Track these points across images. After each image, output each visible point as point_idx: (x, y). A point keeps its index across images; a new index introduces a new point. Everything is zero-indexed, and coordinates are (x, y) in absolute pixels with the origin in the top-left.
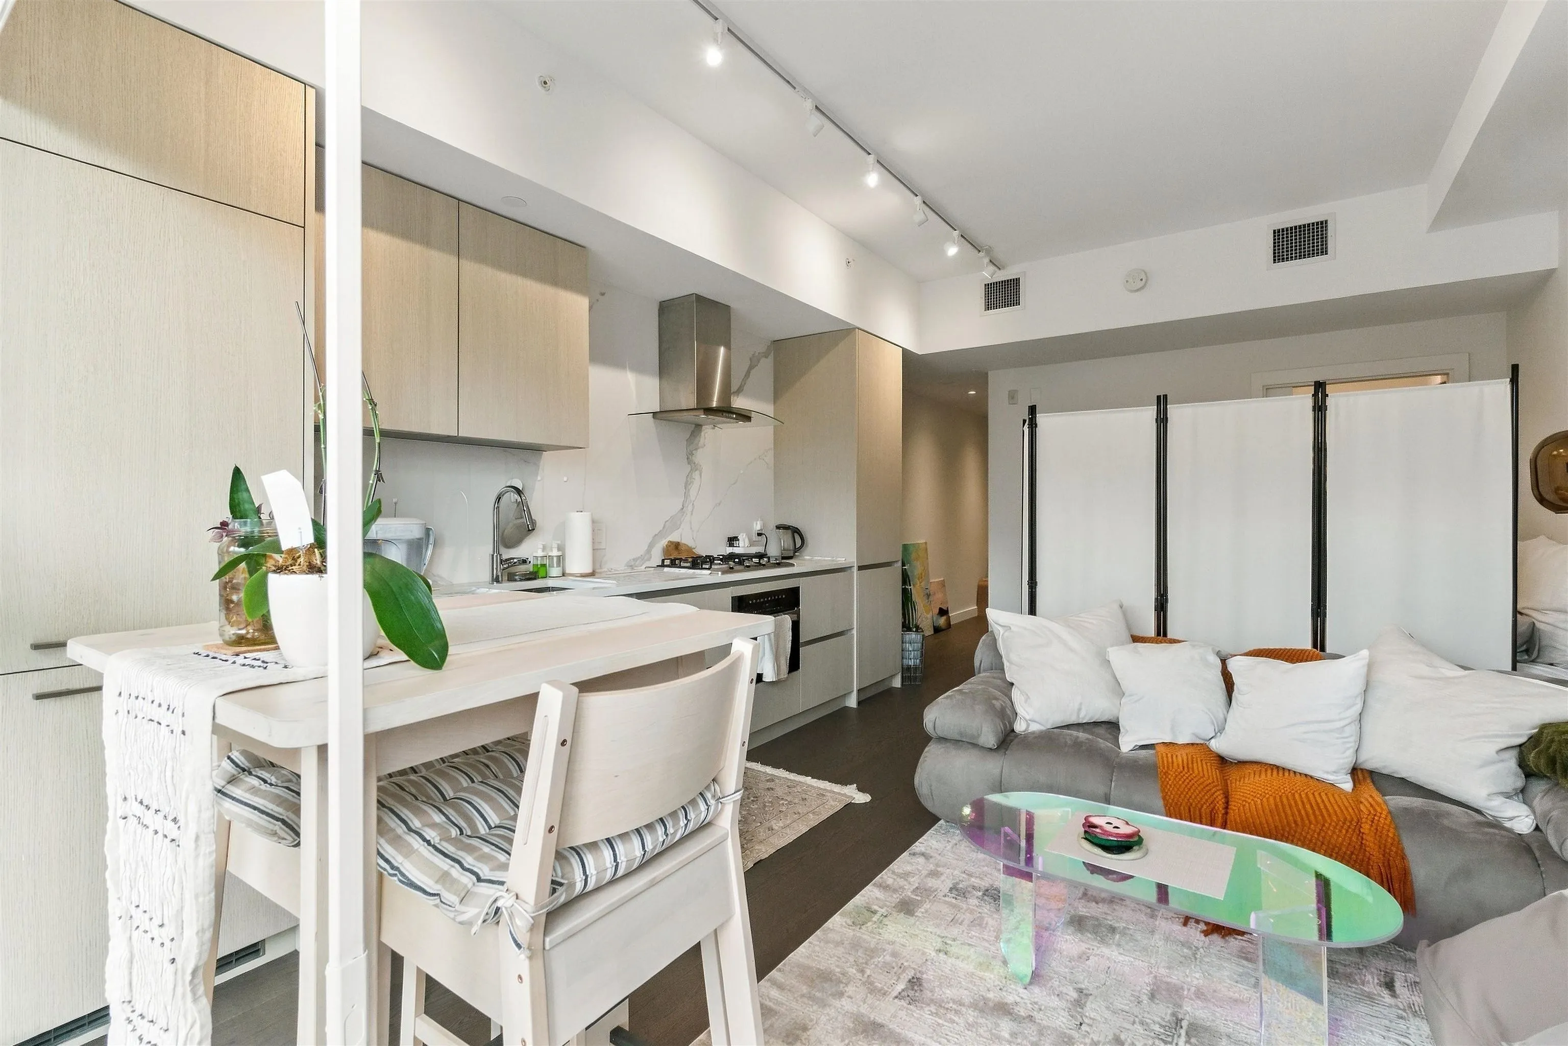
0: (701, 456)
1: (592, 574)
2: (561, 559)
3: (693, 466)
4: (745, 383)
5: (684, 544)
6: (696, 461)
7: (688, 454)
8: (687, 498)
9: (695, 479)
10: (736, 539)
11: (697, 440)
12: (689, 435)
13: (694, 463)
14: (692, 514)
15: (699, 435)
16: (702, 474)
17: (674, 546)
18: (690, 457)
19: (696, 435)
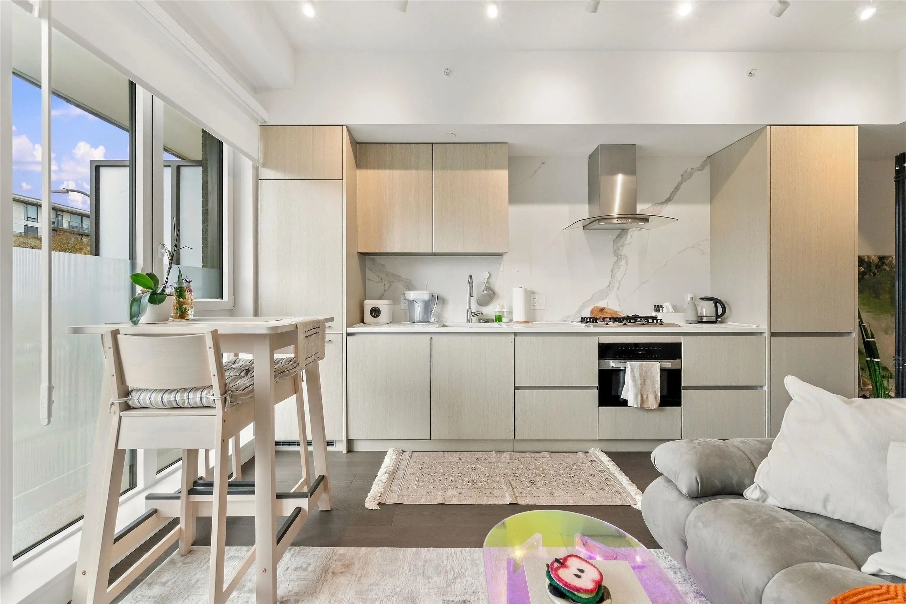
0: (625, 251)
1: (527, 322)
2: (510, 312)
3: (620, 257)
4: (675, 194)
5: (609, 309)
6: (623, 254)
7: (614, 250)
8: (613, 278)
9: (621, 266)
10: (661, 307)
11: (623, 240)
12: (616, 237)
13: (621, 255)
14: (618, 289)
15: (625, 236)
16: (628, 262)
17: (599, 309)
18: (617, 251)
19: (622, 236)
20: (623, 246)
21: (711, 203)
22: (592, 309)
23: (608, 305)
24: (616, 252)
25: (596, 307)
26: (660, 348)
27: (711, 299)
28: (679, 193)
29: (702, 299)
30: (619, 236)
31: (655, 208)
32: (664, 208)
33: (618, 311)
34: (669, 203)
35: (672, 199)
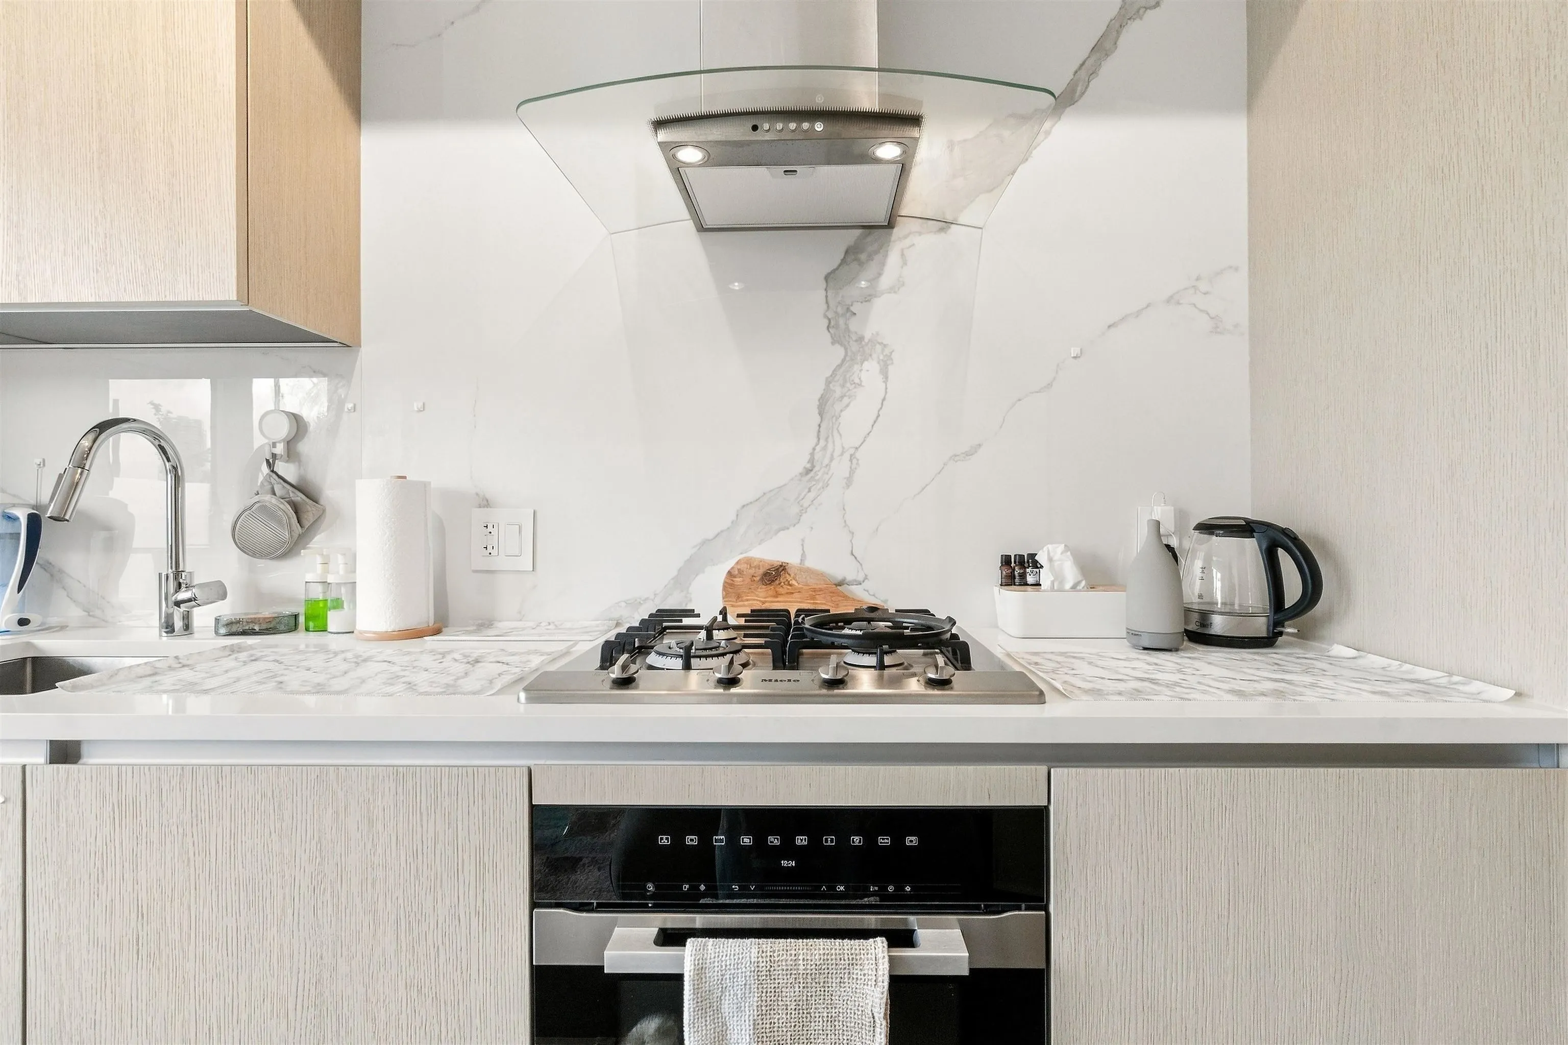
3: (854, 347)
4: (1093, 73)
5: (809, 571)
6: (868, 335)
7: (830, 315)
8: (827, 439)
9: (860, 385)
10: (1029, 562)
11: (872, 268)
12: (838, 262)
13: (861, 339)
14: (849, 481)
15: (877, 258)
16: (890, 367)
17: (761, 571)
18: (841, 321)
19: (863, 257)
20: (868, 298)
21: (1250, 107)
22: (730, 574)
23: (803, 557)
24: (837, 327)
25: (749, 562)
26: (912, 841)
27: (1246, 529)
28: (1110, 67)
29: (1207, 528)
30: (852, 254)
31: (1006, 133)
32: (1048, 133)
33: (850, 577)
34: (1068, 110)
35: (1083, 93)
